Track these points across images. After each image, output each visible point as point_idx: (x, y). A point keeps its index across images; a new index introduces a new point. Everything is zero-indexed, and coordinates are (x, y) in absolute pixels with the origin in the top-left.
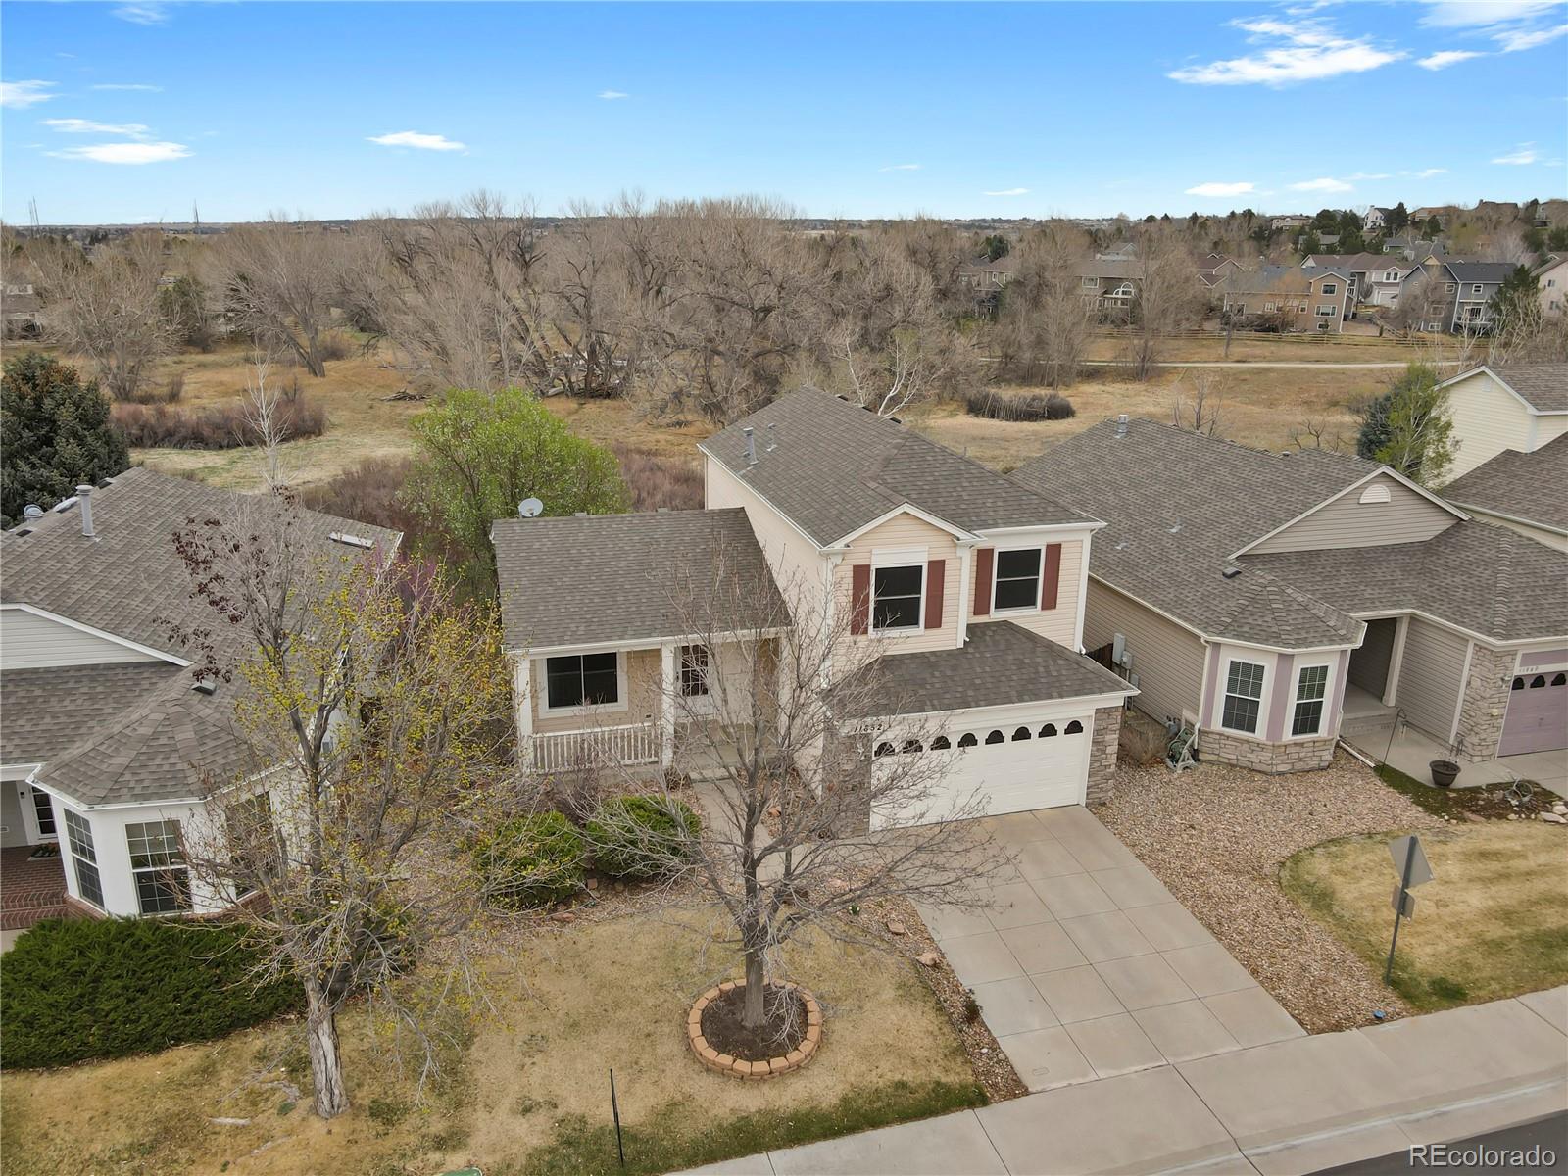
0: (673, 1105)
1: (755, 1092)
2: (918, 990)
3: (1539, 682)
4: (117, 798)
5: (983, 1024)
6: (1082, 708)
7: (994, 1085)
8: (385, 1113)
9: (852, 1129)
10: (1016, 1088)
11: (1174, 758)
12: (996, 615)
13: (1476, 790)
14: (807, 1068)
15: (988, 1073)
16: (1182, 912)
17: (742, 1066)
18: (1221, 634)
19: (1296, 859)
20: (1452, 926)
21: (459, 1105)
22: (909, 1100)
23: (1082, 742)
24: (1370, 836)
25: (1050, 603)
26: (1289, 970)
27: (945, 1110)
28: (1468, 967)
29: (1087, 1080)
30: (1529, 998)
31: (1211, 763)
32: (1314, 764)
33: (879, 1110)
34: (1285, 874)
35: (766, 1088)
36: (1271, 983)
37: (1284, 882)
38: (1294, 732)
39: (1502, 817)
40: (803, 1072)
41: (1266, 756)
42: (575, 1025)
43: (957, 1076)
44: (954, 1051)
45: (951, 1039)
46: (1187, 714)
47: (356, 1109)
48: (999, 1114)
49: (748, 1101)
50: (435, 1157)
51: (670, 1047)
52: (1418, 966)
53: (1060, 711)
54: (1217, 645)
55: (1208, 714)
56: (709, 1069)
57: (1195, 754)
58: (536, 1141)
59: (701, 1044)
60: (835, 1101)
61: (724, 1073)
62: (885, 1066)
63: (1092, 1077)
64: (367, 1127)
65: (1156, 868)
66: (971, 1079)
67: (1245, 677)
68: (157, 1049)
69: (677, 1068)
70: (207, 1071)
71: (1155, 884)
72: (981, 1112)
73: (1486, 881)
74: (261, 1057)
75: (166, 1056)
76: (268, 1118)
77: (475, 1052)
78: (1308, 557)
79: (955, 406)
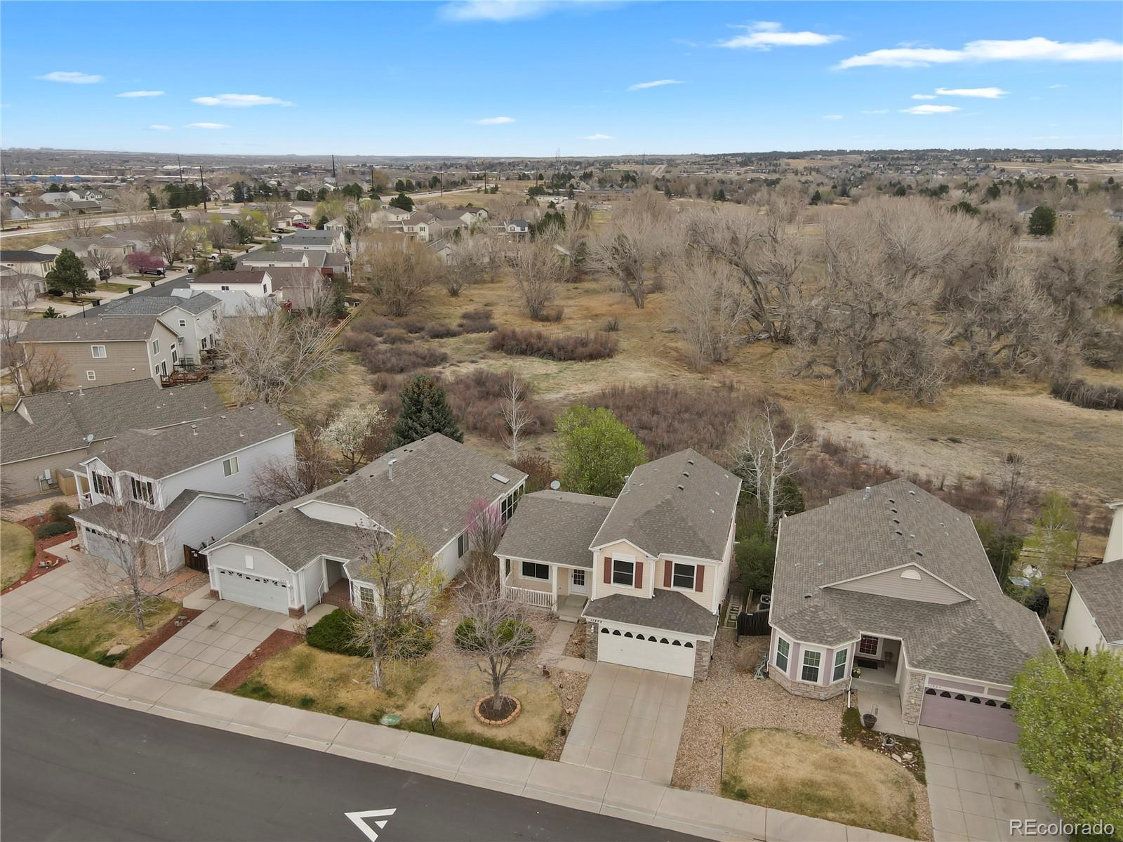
0: (458, 722)
1: (482, 727)
2: (556, 718)
3: (946, 694)
5: (566, 737)
6: (691, 639)
7: (551, 755)
8: (390, 694)
9: (498, 748)
10: (556, 758)
12: (673, 588)
13: (878, 734)
14: (501, 727)
15: (552, 750)
17: (482, 719)
19: (753, 730)
20: (778, 777)
21: (408, 699)
22: (520, 747)
23: (692, 651)
25: (700, 589)
26: (691, 764)
27: (529, 755)
28: (762, 790)
29: (581, 765)
30: (771, 810)
31: (772, 680)
32: (815, 696)
33: (510, 746)
34: (740, 733)
35: (486, 728)
36: (679, 765)
37: (736, 736)
38: (803, 678)
39: (871, 749)
40: (498, 727)
41: (789, 685)
42: (451, 689)
43: (542, 747)
44: (548, 741)
45: (551, 737)
47: (384, 690)
48: (546, 763)
49: (478, 729)
50: (394, 710)
51: (469, 706)
53: (684, 637)
54: (774, 629)
55: (772, 658)
57: (766, 675)
58: (419, 716)
59: (477, 709)
60: (501, 739)
61: (477, 719)
62: (524, 736)
64: (384, 695)
65: (690, 712)
66: (545, 749)
67: (784, 647)
68: (350, 655)
69: (467, 712)
71: (682, 717)
72: (539, 760)
73: (819, 767)
75: (352, 658)
76: (364, 683)
77: (422, 687)
78: (864, 597)
79: (1046, 385)
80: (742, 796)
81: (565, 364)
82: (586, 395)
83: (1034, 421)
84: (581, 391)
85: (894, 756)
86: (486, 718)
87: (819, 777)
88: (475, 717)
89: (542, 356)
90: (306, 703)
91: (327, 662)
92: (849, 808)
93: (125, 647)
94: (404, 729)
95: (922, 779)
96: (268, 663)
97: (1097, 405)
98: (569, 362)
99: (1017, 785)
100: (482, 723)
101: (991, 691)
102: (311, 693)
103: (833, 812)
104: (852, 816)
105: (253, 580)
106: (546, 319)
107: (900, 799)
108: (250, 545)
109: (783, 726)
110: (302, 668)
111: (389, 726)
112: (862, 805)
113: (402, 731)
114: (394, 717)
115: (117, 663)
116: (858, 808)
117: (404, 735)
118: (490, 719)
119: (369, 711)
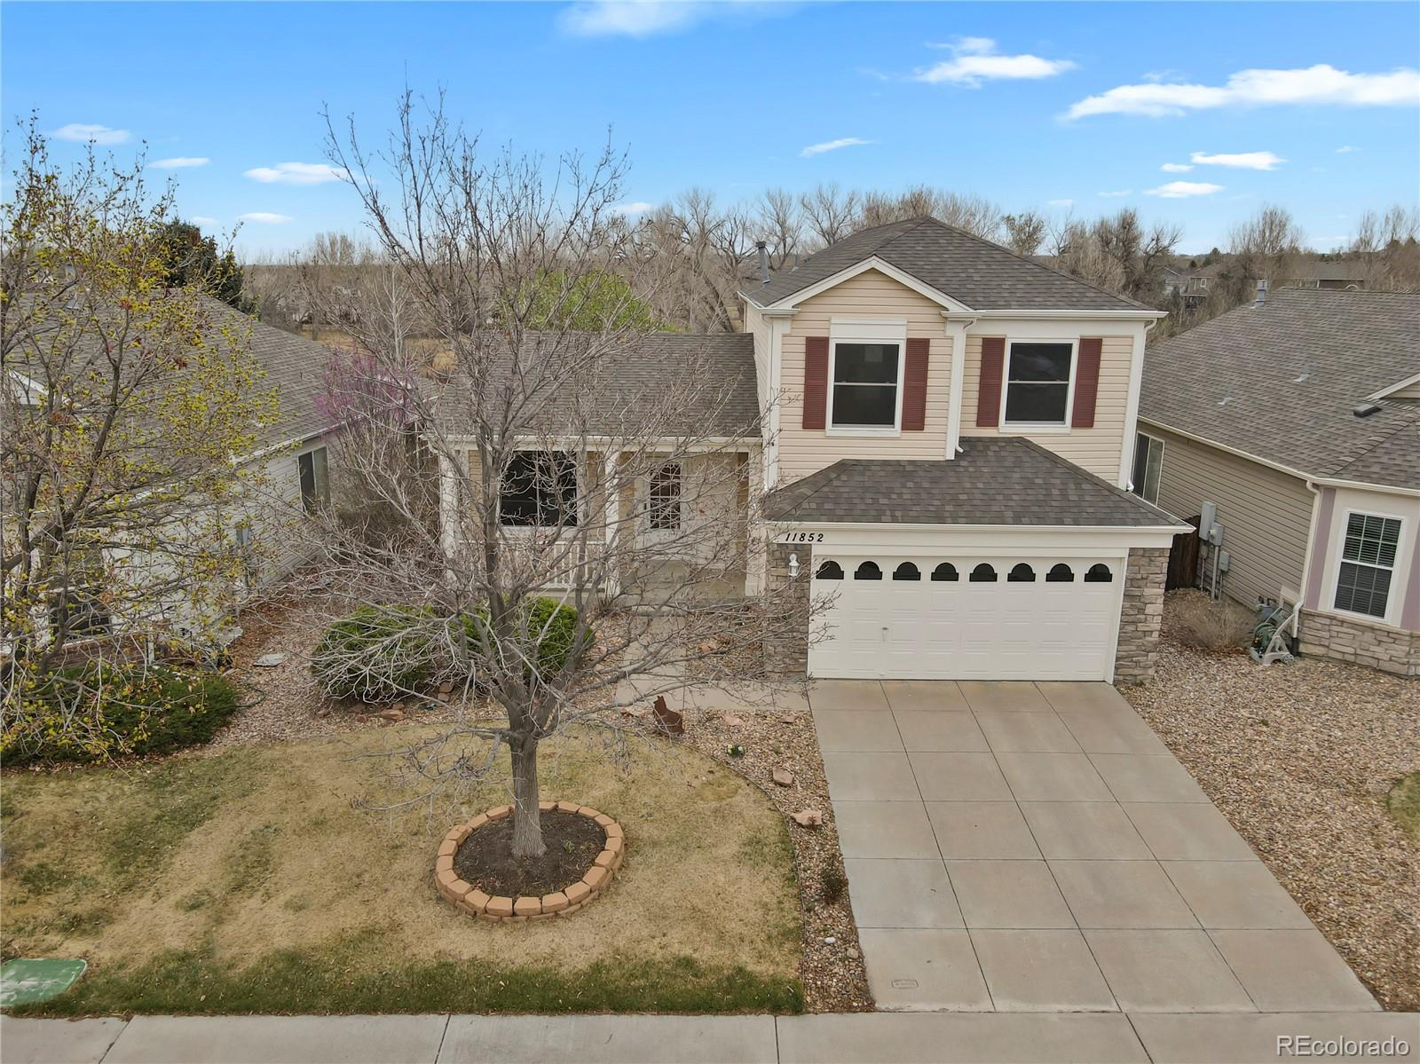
1: (482, 935)
2: (772, 851)
5: (847, 908)
6: (1111, 546)
7: (823, 990)
8: (41, 880)
10: (858, 998)
11: (1260, 646)
12: (1007, 429)
14: (568, 918)
15: (821, 971)
18: (1336, 474)
23: (1110, 595)
25: (1085, 418)
26: (1371, 917)
27: (734, 1008)
29: (975, 1008)
31: (1317, 658)
33: (636, 989)
34: (1399, 794)
36: (1335, 929)
37: (1395, 803)
40: (560, 922)
44: (786, 934)
45: (791, 916)
46: (1286, 593)
47: (11, 869)
48: (820, 1027)
49: (466, 945)
50: (54, 938)
53: (1077, 547)
54: (1330, 491)
55: (1313, 589)
57: (1293, 645)
59: (445, 866)
61: (453, 903)
62: (675, 935)
63: (987, 1006)
64: (7, 890)
67: (1372, 536)
71: (1182, 779)
72: (787, 1023)
86: (493, 892)
88: (440, 899)
94: (98, 1011)
113: (87, 1023)
114: (49, 969)
117: (98, 1037)
118: (514, 893)
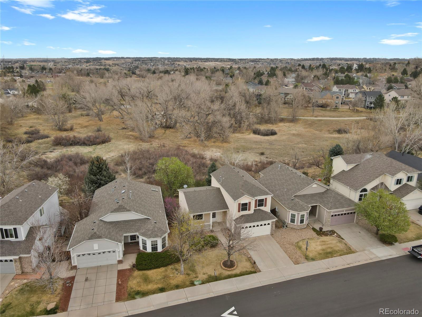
0: (221, 273)
2: (248, 260)
3: (336, 215)
4: (151, 238)
5: (256, 264)
6: (270, 222)
9: (241, 276)
10: (260, 271)
11: (284, 227)
12: (258, 208)
13: (325, 232)
15: (256, 270)
16: (282, 250)
17: (228, 269)
18: (290, 210)
19: (298, 242)
20: (316, 251)
21: (196, 274)
22: (247, 273)
23: (270, 226)
24: (309, 239)
25: (265, 206)
26: (294, 257)
27: (252, 274)
28: (316, 256)
29: (268, 270)
30: (323, 260)
31: (289, 228)
32: (303, 228)
33: (244, 274)
34: (296, 244)
35: (231, 271)
36: (291, 259)
37: (296, 246)
38: (300, 223)
39: (327, 236)
40: (235, 270)
41: (296, 227)
42: (207, 265)
43: (253, 270)
45: (252, 266)
46: (286, 220)
47: (185, 274)
48: (258, 274)
49: (230, 273)
50: (195, 279)
51: (219, 267)
52: (310, 256)
53: (267, 222)
54: (289, 211)
55: (288, 220)
56: (224, 269)
57: (287, 226)
58: (206, 277)
59: (223, 267)
60: (239, 273)
61: (226, 270)
62: (244, 269)
64: (187, 276)
65: (279, 244)
66: (254, 270)
67: (293, 216)
68: (159, 268)
69: (220, 269)
70: (166, 270)
71: (278, 246)
72: (256, 274)
73: (322, 245)
74: (171, 268)
75: (160, 269)
76: (176, 275)
77: (196, 268)
78: (304, 196)
79: (250, 131)
80: (313, 259)
81: (93, 147)
82: (114, 157)
83: (256, 142)
84: (111, 156)
85: (333, 235)
87: (324, 247)
89: (81, 145)
90: (162, 290)
91: (154, 274)
92: (337, 252)
93: (55, 303)
94: (206, 283)
95: (343, 239)
96: (130, 283)
97: (267, 135)
98: (94, 146)
99: (359, 232)
100: (228, 270)
101: (346, 211)
102: (160, 286)
103: (335, 254)
104: (339, 254)
105: (97, 254)
106: (66, 130)
107: (344, 245)
108: (97, 239)
109: (304, 238)
110: (146, 280)
111: (200, 284)
112: (339, 250)
113: (206, 284)
114: (198, 281)
115: (57, 310)
116: (339, 251)
117: (207, 285)
119: (188, 283)
